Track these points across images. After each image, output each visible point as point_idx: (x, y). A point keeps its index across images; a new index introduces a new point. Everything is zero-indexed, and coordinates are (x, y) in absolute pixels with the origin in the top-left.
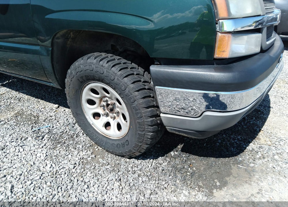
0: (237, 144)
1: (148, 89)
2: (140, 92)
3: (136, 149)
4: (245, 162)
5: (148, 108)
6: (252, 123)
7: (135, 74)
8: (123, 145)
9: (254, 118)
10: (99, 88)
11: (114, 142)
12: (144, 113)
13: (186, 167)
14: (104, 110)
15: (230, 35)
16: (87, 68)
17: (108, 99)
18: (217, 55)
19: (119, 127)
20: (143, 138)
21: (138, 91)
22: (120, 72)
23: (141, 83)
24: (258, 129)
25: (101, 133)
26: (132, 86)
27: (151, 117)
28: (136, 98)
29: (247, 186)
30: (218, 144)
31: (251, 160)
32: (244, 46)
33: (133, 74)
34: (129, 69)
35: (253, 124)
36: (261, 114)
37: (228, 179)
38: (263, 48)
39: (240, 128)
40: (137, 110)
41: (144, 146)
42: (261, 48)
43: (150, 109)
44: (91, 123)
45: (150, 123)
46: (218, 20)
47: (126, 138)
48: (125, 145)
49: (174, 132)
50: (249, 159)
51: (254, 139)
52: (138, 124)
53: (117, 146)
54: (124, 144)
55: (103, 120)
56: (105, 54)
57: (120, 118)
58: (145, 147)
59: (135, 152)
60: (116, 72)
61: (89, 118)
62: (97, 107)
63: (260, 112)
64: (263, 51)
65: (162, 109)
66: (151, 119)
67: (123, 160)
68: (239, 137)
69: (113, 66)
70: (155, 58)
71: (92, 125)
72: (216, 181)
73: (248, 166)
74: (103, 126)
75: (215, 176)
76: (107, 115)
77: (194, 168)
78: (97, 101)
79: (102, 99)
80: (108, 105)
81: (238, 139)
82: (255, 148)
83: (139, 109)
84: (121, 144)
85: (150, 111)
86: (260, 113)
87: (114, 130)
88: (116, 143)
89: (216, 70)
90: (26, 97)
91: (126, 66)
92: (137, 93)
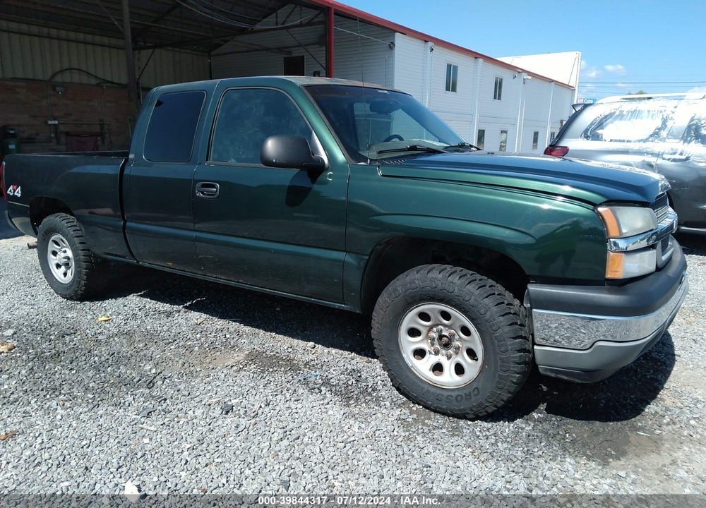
0: (630, 405)
1: (514, 314)
2: (506, 317)
3: (491, 400)
4: (647, 428)
5: (515, 338)
6: (649, 377)
7: (496, 294)
8: (468, 396)
9: (652, 371)
10: (436, 312)
11: (450, 393)
12: (511, 345)
13: (561, 433)
14: (433, 345)
15: (623, 254)
16: (428, 283)
17: (442, 327)
18: (609, 275)
19: (459, 370)
20: (505, 382)
21: (503, 316)
22: (478, 291)
23: (504, 306)
24: (660, 386)
25: (425, 380)
26: (495, 309)
27: (519, 351)
28: (500, 325)
29: (654, 456)
30: (602, 405)
31: (655, 426)
32: (636, 265)
33: (494, 294)
34: (487, 287)
35: (651, 378)
36: (661, 365)
37: (626, 447)
38: (659, 265)
39: (631, 385)
40: (501, 341)
41: (503, 395)
42: (657, 265)
43: (518, 340)
44: (410, 365)
45: (517, 360)
46: (609, 238)
47: (475, 386)
48: (472, 396)
49: (549, 374)
50: (652, 425)
51: (654, 399)
52: (499, 361)
53: (456, 399)
54: (470, 395)
55: (431, 360)
56: (451, 268)
57: (463, 356)
58: (506, 396)
59: (487, 406)
60: (472, 291)
61: (408, 357)
62: (422, 340)
63: (660, 362)
64: (658, 269)
65: (537, 340)
66: (519, 354)
67: (462, 422)
68: (632, 397)
69: (469, 283)
70: (530, 276)
71: (412, 369)
72: (609, 449)
73: (652, 433)
74: (430, 370)
75: (606, 444)
76: (437, 353)
77: (574, 435)
78: (424, 331)
79: (432, 328)
80: (441, 337)
81: (631, 399)
82: (659, 410)
83: (504, 341)
84: (463, 395)
85: (519, 343)
86: (659, 364)
87: (451, 375)
88: (454, 394)
89: (610, 292)
90: (247, 329)
91: (484, 284)
92: (501, 318)
